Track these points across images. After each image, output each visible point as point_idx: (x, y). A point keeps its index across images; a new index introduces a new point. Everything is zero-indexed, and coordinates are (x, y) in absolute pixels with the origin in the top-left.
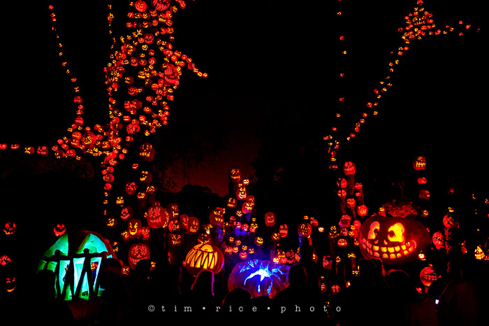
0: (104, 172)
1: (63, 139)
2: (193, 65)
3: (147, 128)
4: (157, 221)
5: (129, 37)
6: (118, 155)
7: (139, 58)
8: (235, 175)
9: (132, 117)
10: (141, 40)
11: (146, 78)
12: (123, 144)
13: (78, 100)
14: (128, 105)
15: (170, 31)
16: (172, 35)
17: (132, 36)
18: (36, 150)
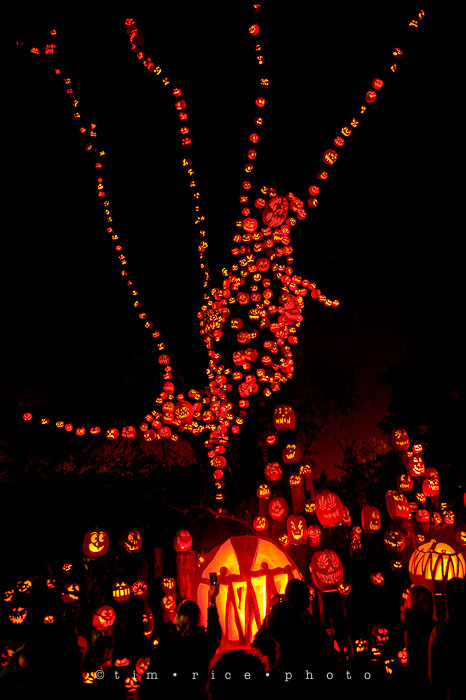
0: (211, 454)
1: (151, 414)
2: (319, 292)
3: (268, 385)
4: (334, 515)
5: (235, 268)
6: (229, 429)
7: (250, 293)
8: (401, 440)
9: (245, 373)
10: (252, 269)
11: (261, 318)
12: (236, 412)
13: (164, 360)
14: (238, 358)
15: (288, 251)
16: (291, 256)
17: (239, 265)
18: (121, 433)
